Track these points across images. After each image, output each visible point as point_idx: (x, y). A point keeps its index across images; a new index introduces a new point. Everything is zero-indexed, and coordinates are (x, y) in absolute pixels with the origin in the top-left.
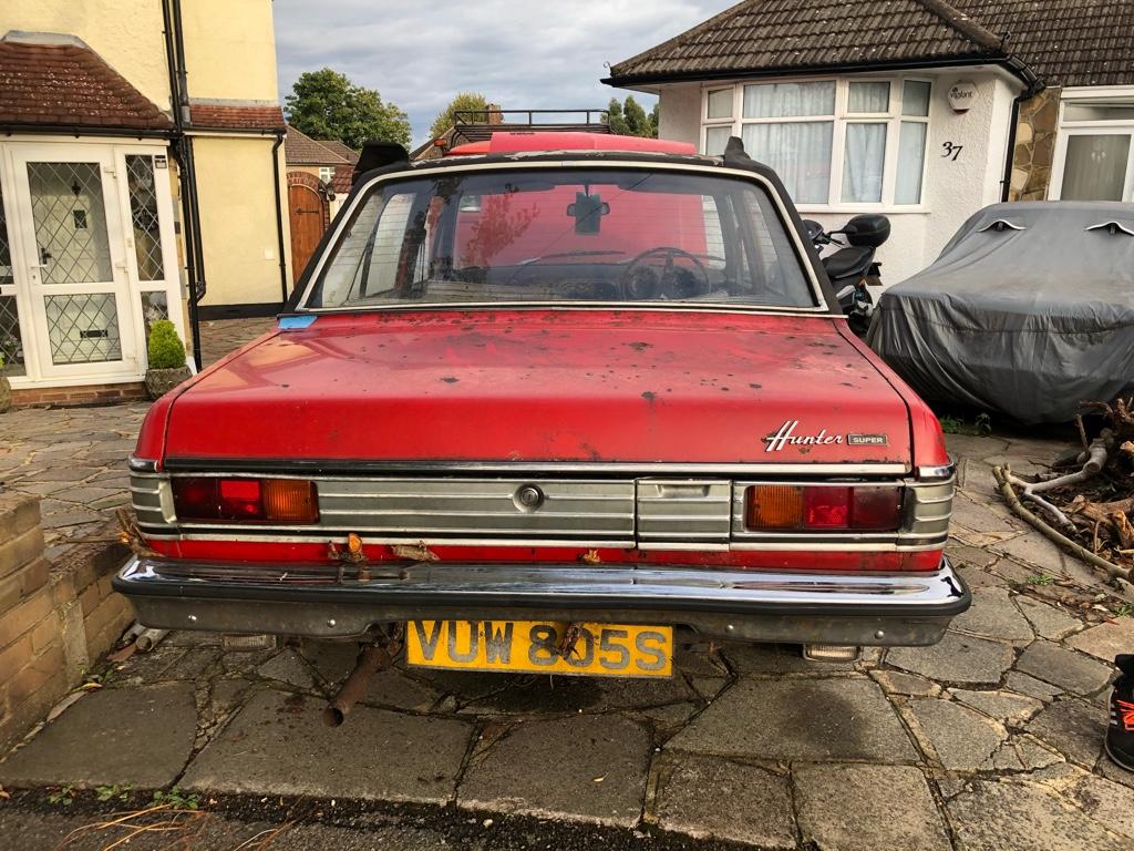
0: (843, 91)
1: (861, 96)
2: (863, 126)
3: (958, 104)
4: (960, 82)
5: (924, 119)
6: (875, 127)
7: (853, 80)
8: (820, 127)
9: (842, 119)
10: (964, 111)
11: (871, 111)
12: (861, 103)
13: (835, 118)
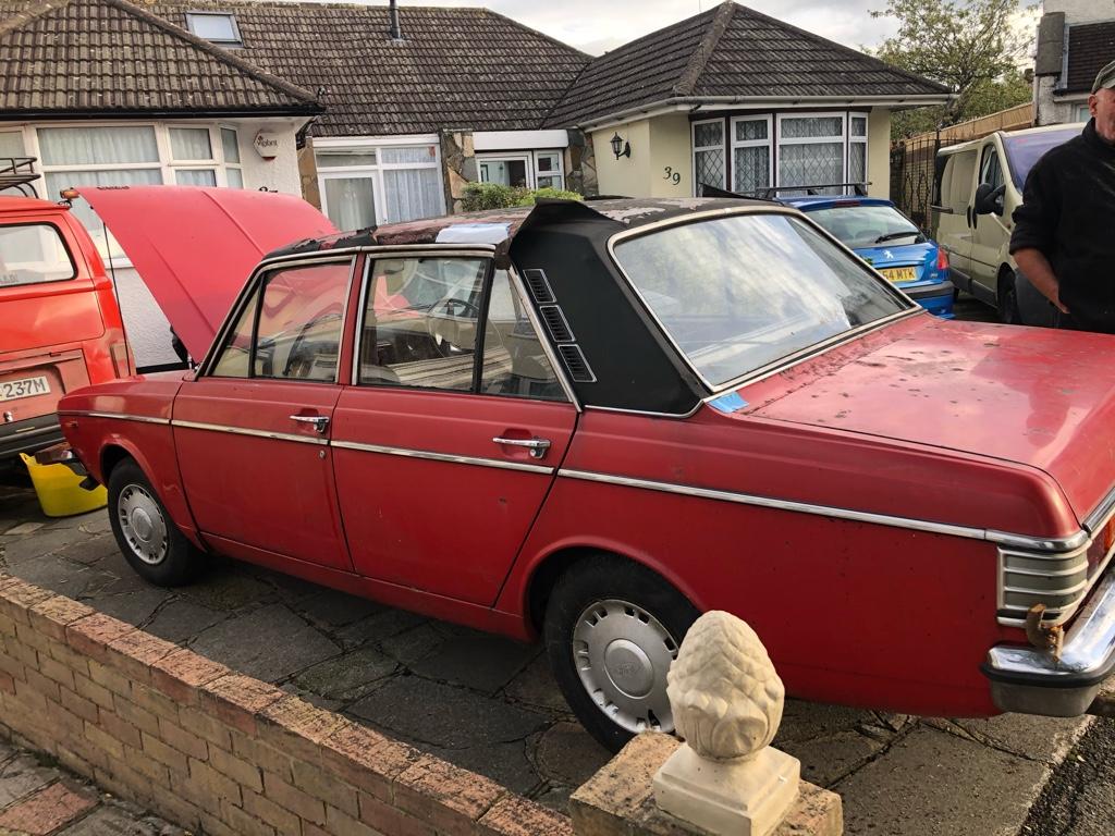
0: (164, 137)
1: (182, 142)
2: (190, 174)
3: (267, 152)
4: (261, 131)
5: (236, 166)
6: (201, 174)
7: (174, 126)
8: (144, 174)
9: (169, 166)
10: (273, 158)
11: (195, 158)
12: (184, 150)
13: (162, 164)
